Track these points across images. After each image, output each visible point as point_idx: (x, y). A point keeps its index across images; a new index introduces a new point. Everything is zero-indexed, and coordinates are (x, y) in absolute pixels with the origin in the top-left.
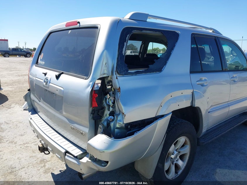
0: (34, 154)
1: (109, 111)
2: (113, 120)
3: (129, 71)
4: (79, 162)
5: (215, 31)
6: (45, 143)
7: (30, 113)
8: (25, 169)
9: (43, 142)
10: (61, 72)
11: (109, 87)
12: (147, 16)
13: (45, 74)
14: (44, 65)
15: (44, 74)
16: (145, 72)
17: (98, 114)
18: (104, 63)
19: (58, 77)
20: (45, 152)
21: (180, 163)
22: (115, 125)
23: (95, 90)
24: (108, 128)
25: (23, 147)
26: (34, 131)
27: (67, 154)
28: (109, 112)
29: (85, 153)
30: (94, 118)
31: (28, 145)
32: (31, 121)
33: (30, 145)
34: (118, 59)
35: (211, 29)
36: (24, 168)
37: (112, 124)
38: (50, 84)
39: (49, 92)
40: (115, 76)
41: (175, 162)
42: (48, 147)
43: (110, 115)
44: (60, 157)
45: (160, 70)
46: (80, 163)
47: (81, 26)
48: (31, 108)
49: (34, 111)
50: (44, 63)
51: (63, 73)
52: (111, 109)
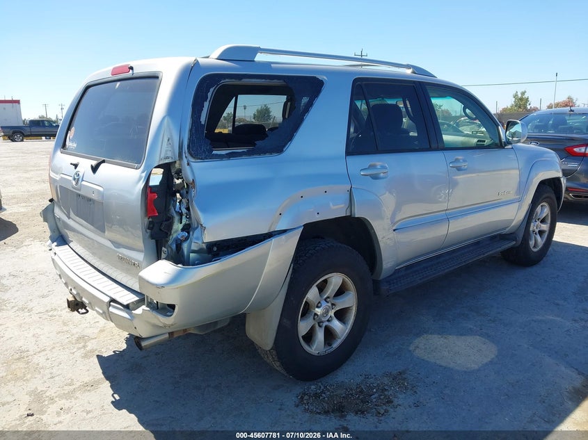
0: (65, 328)
1: (181, 223)
2: (187, 239)
3: (214, 152)
4: (130, 314)
5: (417, 70)
6: (78, 294)
7: (55, 244)
8: (47, 352)
9: (74, 292)
10: (100, 159)
11: (178, 181)
12: (256, 50)
13: (76, 166)
14: (76, 149)
15: (74, 165)
16: (249, 154)
17: (161, 230)
18: (166, 140)
19: (95, 169)
20: (80, 310)
21: (336, 325)
22: (190, 246)
23: (151, 187)
24: (178, 253)
25: (44, 317)
26: (60, 275)
27: (111, 303)
28: (181, 226)
29: (142, 299)
30: (152, 237)
31: (55, 313)
32: (56, 258)
33: (59, 313)
34: (191, 130)
35: (408, 67)
36: (44, 350)
37: (185, 246)
38: (83, 183)
39: (84, 197)
40: (185, 161)
41: (324, 324)
42: (84, 299)
43: (183, 230)
44: (101, 312)
45: (279, 149)
46: (133, 317)
47: (135, 75)
48: (57, 234)
49: (61, 239)
50: (75, 145)
51: (103, 161)
52: (184, 221)
